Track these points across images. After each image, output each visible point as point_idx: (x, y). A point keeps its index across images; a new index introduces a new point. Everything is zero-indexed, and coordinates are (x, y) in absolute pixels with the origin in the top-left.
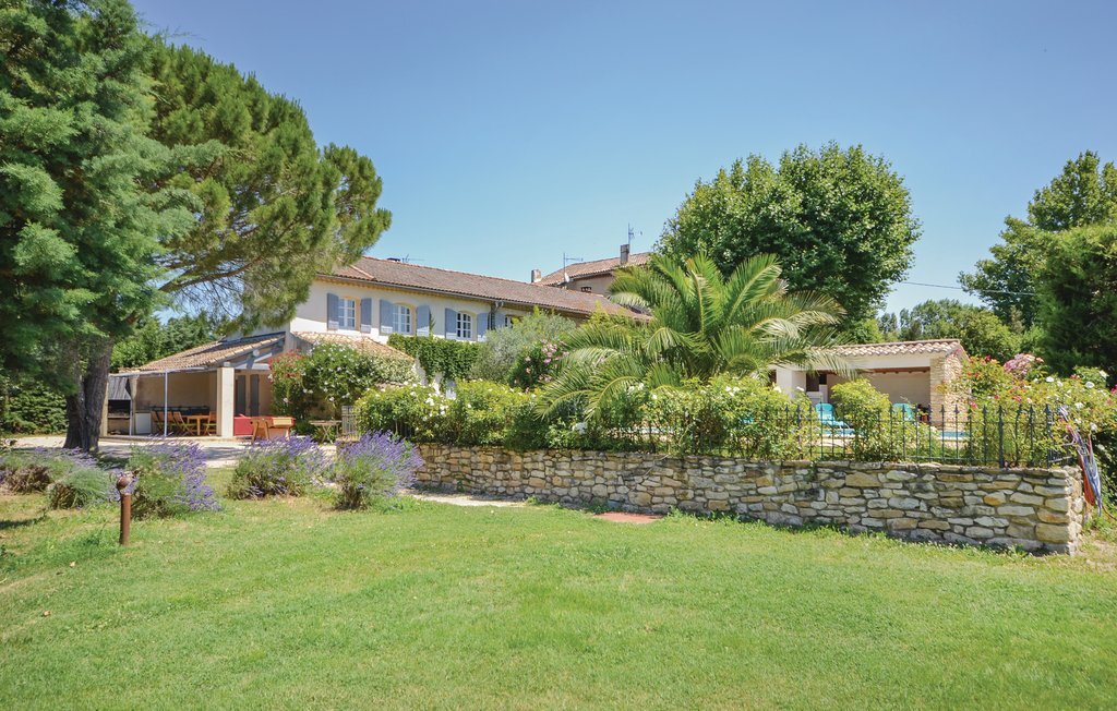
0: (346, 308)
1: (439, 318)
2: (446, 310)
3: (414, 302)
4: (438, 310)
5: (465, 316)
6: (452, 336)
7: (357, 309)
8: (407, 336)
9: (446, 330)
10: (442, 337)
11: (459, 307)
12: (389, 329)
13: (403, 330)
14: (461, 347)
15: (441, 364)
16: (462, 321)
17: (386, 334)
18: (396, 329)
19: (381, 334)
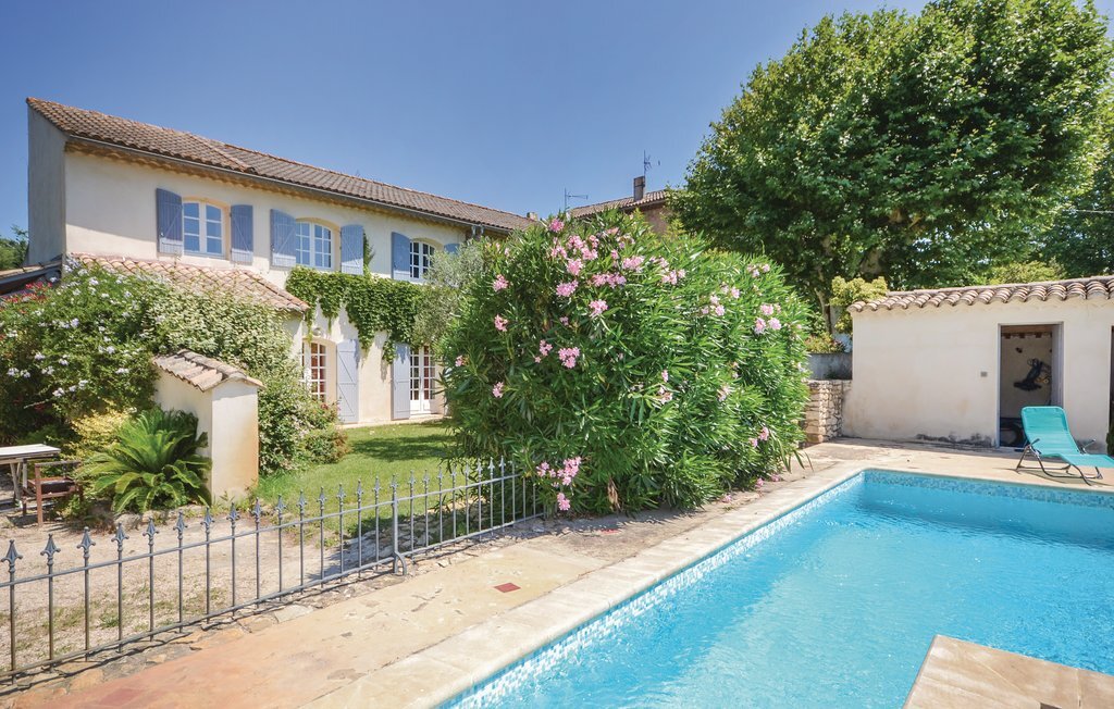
0: (203, 220)
1: (381, 245)
2: (393, 234)
3: (337, 218)
4: (380, 237)
5: (425, 247)
6: (402, 276)
7: (224, 223)
8: (322, 272)
9: (394, 266)
10: (386, 276)
11: (415, 232)
12: (290, 261)
13: (318, 263)
14: (417, 293)
15: (383, 318)
16: (421, 255)
17: (282, 268)
18: (307, 261)
19: (272, 266)
